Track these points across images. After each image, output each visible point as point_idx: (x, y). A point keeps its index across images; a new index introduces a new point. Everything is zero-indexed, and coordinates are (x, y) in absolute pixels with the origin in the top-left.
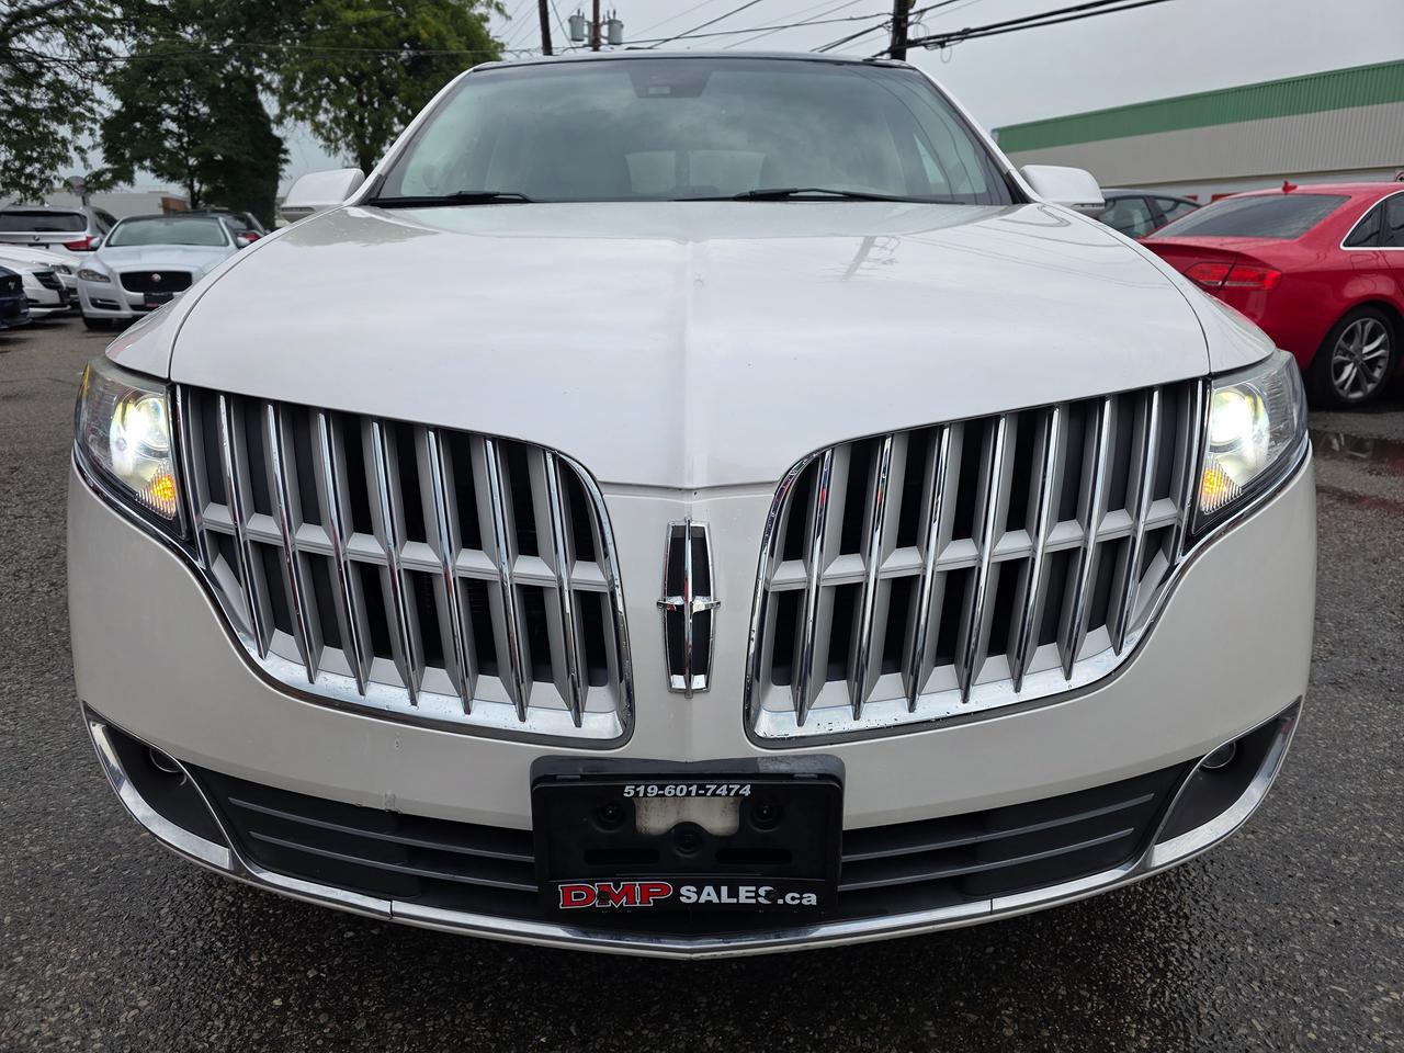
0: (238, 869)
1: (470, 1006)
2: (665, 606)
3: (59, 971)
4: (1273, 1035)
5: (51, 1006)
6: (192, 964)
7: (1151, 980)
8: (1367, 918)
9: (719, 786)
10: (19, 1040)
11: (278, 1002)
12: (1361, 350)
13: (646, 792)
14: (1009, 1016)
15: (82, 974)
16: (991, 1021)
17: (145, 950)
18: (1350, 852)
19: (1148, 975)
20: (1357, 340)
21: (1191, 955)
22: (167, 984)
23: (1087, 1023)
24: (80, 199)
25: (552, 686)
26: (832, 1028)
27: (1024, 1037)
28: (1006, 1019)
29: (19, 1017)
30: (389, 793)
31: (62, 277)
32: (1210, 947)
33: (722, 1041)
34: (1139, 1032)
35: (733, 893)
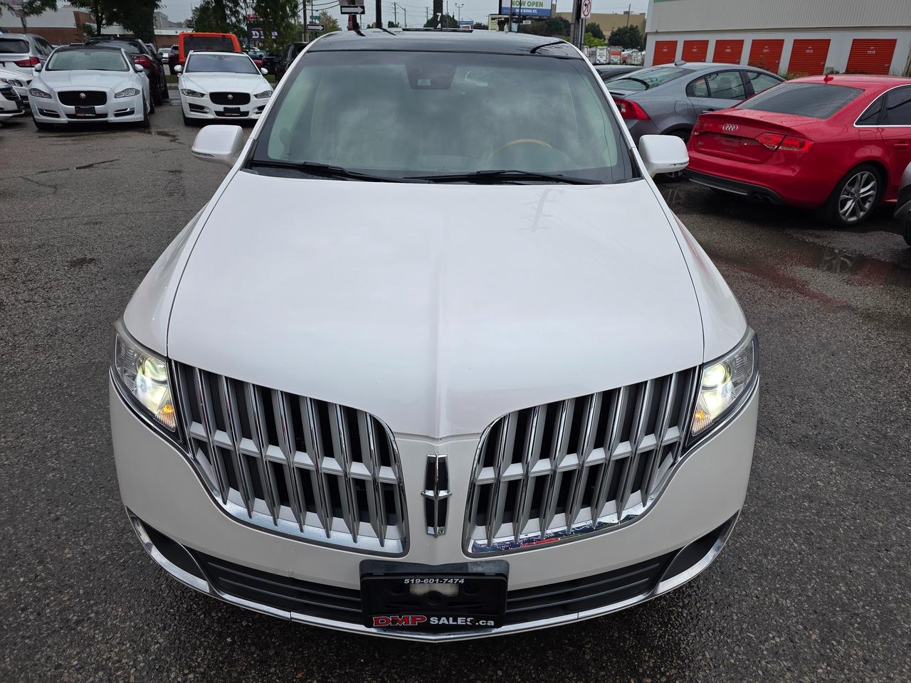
0: (212, 592)
1: (325, 642)
2: (425, 496)
3: (114, 622)
4: (714, 660)
5: (114, 642)
6: (183, 618)
7: (660, 629)
8: (773, 594)
9: (449, 579)
10: (101, 662)
11: (229, 640)
12: (859, 191)
13: (415, 581)
14: (589, 648)
15: (128, 623)
16: (580, 651)
17: (157, 609)
18: (773, 555)
19: (659, 626)
20: (857, 185)
21: (682, 615)
22: (171, 629)
23: (625, 652)
24: (20, 19)
25: (369, 524)
26: (503, 655)
27: (594, 660)
28: (587, 650)
29: (99, 649)
30: (290, 570)
31: (16, 89)
32: (692, 610)
33: (449, 661)
34: (650, 657)
35: (455, 620)
